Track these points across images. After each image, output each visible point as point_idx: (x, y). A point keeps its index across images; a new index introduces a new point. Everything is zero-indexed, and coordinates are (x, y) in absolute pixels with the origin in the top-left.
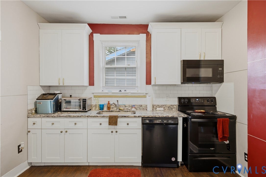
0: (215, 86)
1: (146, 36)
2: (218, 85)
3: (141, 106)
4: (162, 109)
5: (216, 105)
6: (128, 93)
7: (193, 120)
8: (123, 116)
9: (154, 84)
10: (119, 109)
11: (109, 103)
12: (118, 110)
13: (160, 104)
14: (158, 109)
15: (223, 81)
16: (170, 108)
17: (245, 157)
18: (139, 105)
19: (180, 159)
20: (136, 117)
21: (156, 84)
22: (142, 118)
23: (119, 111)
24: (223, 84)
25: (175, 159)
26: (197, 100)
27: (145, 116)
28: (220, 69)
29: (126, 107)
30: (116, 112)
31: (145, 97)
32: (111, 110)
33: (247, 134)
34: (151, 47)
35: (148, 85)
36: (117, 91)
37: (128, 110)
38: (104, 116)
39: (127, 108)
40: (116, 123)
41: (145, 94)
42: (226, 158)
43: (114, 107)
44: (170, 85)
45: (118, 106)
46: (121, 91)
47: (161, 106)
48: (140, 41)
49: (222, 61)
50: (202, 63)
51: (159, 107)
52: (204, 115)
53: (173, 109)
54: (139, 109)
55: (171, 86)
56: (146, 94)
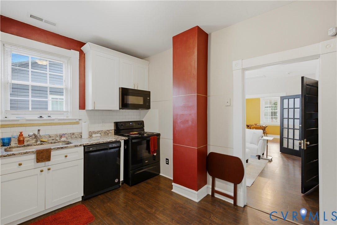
0: (142, 111)
1: (80, 55)
2: (145, 111)
3: (73, 134)
4: (99, 135)
5: (144, 127)
6: (53, 120)
7: (133, 141)
8: (58, 148)
9: (93, 109)
10: (41, 141)
11: (21, 134)
12: (39, 142)
13: (96, 130)
14: (94, 135)
15: (150, 108)
16: (107, 133)
17: (166, 161)
18: (70, 134)
19: (122, 179)
20: (77, 147)
21: (95, 109)
22: (84, 146)
23: (41, 144)
24: (150, 110)
25: (118, 180)
26: (131, 123)
27: (88, 144)
28: (148, 98)
29: (50, 137)
30: (35, 145)
31: (77, 123)
32: (26, 143)
33: (172, 144)
34: (85, 68)
35: (81, 110)
36: (36, 117)
37: (56, 141)
38: (27, 152)
39: (53, 139)
40: (48, 158)
41: (77, 120)
42: (152, 167)
43: (31, 139)
44: (105, 110)
45: (39, 137)
46: (43, 117)
47: (98, 132)
48: (71, 58)
49: (149, 92)
50: (130, 91)
51: (95, 133)
52: (140, 136)
53: (109, 134)
54: (70, 138)
55: (107, 111)
56: (79, 120)
